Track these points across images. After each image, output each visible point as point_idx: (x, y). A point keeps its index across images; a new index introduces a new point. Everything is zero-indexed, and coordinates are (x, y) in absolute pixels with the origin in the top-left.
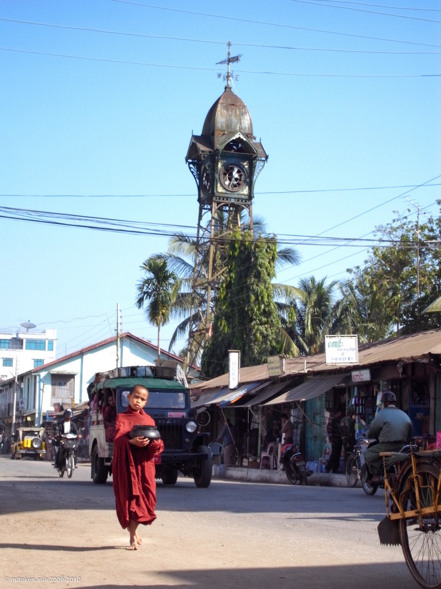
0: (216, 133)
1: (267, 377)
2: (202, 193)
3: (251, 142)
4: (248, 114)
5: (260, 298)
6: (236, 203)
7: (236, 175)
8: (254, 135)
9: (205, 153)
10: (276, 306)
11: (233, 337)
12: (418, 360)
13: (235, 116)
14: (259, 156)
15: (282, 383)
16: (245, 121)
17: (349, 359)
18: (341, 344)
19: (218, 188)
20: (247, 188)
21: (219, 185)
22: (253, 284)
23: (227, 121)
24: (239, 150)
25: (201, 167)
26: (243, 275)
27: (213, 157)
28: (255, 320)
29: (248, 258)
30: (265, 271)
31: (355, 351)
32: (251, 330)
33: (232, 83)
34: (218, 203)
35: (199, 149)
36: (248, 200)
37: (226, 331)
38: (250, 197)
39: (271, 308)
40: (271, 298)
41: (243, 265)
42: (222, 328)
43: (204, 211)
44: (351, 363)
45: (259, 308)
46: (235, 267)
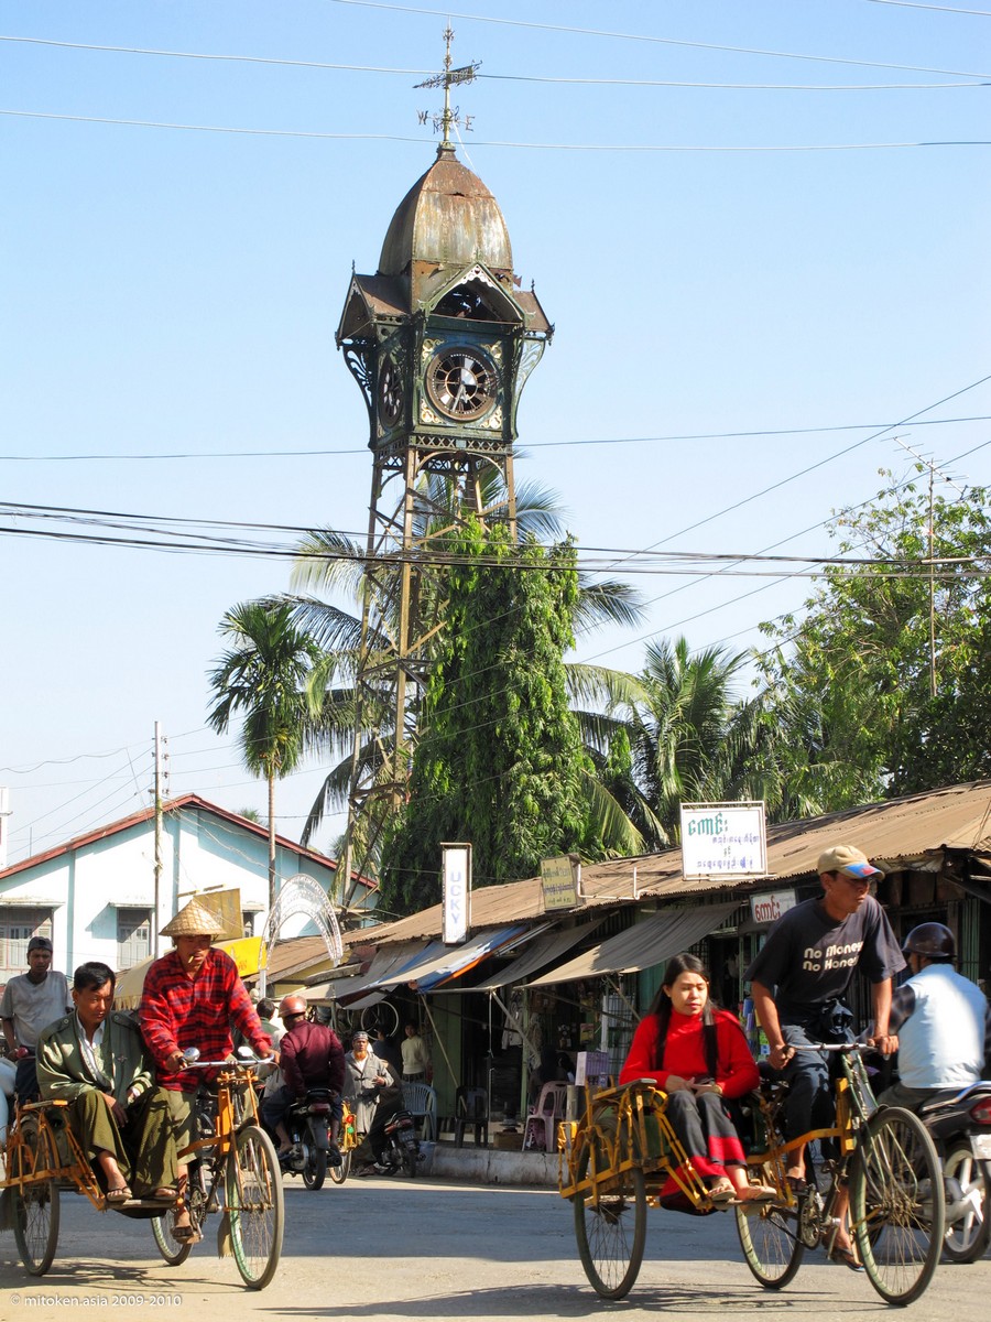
0: (415, 268)
1: (542, 911)
2: (379, 427)
3: (508, 293)
4: (498, 219)
5: (534, 703)
6: (471, 450)
7: (468, 377)
8: (514, 273)
9: (388, 322)
10: (576, 721)
11: (465, 804)
12: (916, 865)
13: (465, 225)
14: (528, 327)
15: (581, 927)
16: (491, 235)
17: (743, 864)
18: (724, 826)
19: (423, 413)
20: (499, 411)
21: (424, 405)
22: (514, 665)
23: (444, 236)
24: (479, 312)
25: (377, 358)
26: (489, 642)
27: (410, 331)
28: (519, 759)
29: (503, 597)
30: (546, 630)
31: (758, 843)
32: (509, 787)
33: (456, 135)
34: (423, 454)
35: (371, 310)
36: (500, 442)
37: (446, 790)
38: (508, 434)
39: (563, 727)
40: (562, 701)
41: (489, 614)
42: (434, 783)
43: (386, 473)
44: (748, 874)
45: (532, 729)
46: (468, 619)
